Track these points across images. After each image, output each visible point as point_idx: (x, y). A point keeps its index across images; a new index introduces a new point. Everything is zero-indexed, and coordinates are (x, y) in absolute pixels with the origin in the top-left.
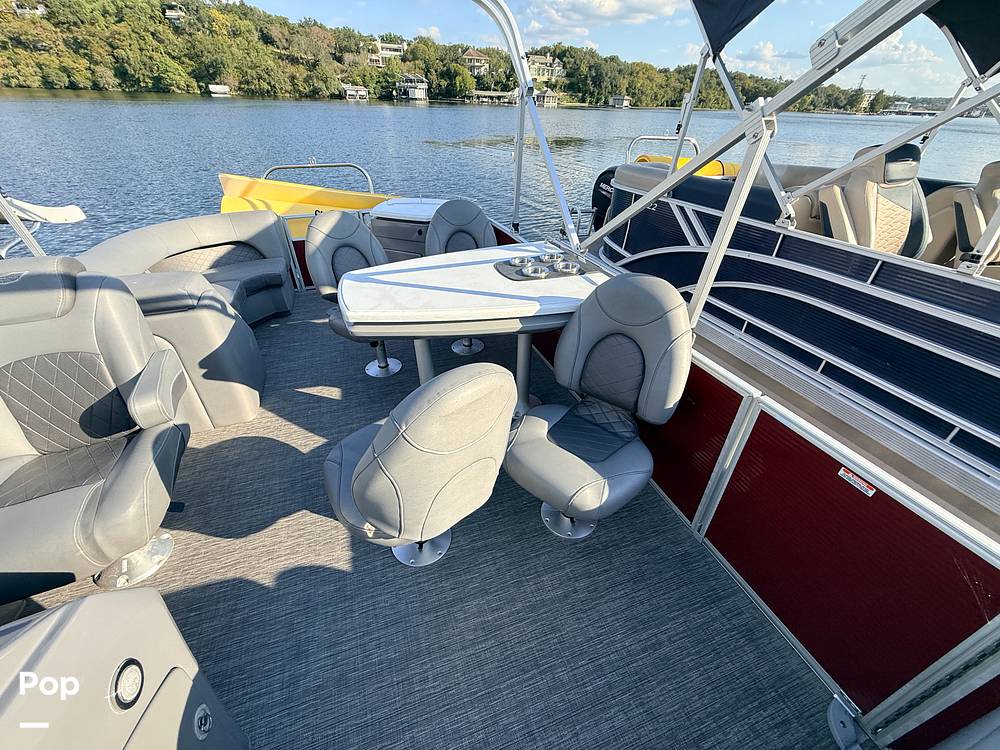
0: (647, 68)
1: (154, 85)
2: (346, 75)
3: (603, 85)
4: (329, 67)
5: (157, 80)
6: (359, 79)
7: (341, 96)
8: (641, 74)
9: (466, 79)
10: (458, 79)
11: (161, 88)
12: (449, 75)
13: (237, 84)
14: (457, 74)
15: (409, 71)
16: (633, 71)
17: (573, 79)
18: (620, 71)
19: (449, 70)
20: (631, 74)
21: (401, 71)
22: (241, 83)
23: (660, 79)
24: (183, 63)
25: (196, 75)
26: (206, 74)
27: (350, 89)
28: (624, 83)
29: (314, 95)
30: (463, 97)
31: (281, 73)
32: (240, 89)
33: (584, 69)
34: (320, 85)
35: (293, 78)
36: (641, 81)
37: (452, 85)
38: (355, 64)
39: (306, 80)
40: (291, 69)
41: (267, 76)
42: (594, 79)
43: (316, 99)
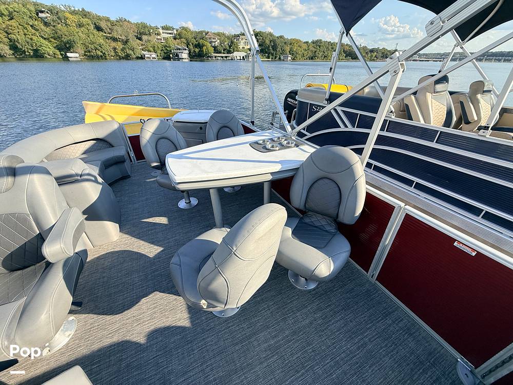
0: (298, 41)
1: (34, 53)
2: (144, 47)
3: (278, 50)
4: (134, 43)
5: (36, 51)
6: (151, 49)
7: (142, 58)
8: (295, 44)
9: (208, 48)
10: (204, 48)
11: (38, 55)
12: (198, 46)
13: (83, 53)
14: (203, 45)
15: (178, 44)
16: (291, 43)
17: (263, 47)
18: (285, 43)
19: (199, 43)
20: (291, 44)
21: (174, 44)
22: (85, 52)
23: (305, 46)
24: (51, 41)
25: (59, 48)
26: (65, 47)
27: (147, 54)
28: (288, 49)
29: (127, 57)
30: (208, 57)
31: (108, 46)
32: (85, 55)
33: (268, 42)
34: (131, 52)
35: (115, 49)
36: (296, 48)
37: (201, 51)
38: (149, 41)
39: (122, 50)
40: (113, 44)
41: (100, 48)
42: (272, 46)
43: (128, 60)
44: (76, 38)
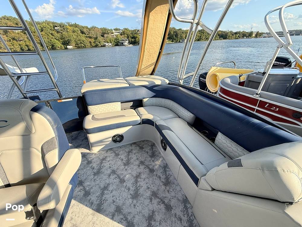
2: (105, 40)
3: (178, 37)
4: (100, 39)
6: (109, 41)
7: (104, 46)
10: (137, 39)
11: (53, 48)
12: (134, 38)
13: (75, 45)
15: (123, 38)
16: (186, 32)
17: (170, 36)
18: (183, 33)
24: (60, 41)
25: (63, 44)
26: (66, 43)
27: (106, 44)
31: (87, 41)
34: (98, 43)
35: (90, 42)
38: (108, 37)
39: (94, 43)
41: (83, 43)
42: (175, 35)
43: (97, 47)
44: (72, 38)
